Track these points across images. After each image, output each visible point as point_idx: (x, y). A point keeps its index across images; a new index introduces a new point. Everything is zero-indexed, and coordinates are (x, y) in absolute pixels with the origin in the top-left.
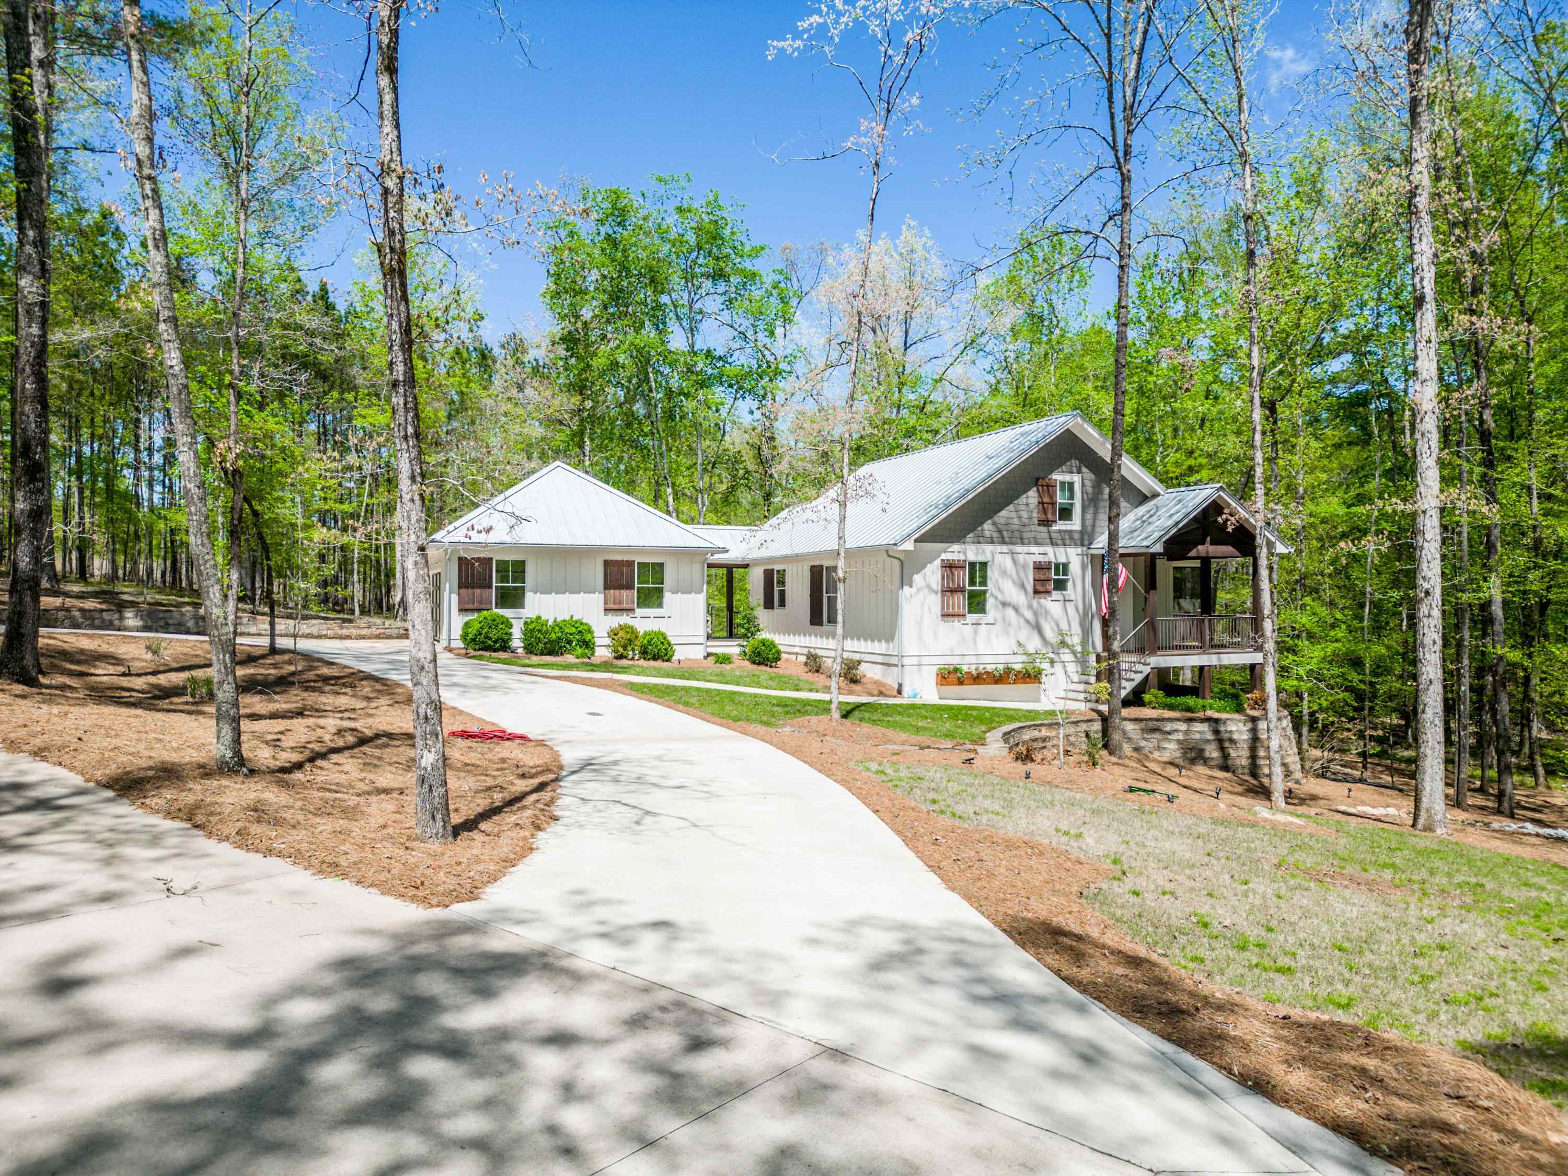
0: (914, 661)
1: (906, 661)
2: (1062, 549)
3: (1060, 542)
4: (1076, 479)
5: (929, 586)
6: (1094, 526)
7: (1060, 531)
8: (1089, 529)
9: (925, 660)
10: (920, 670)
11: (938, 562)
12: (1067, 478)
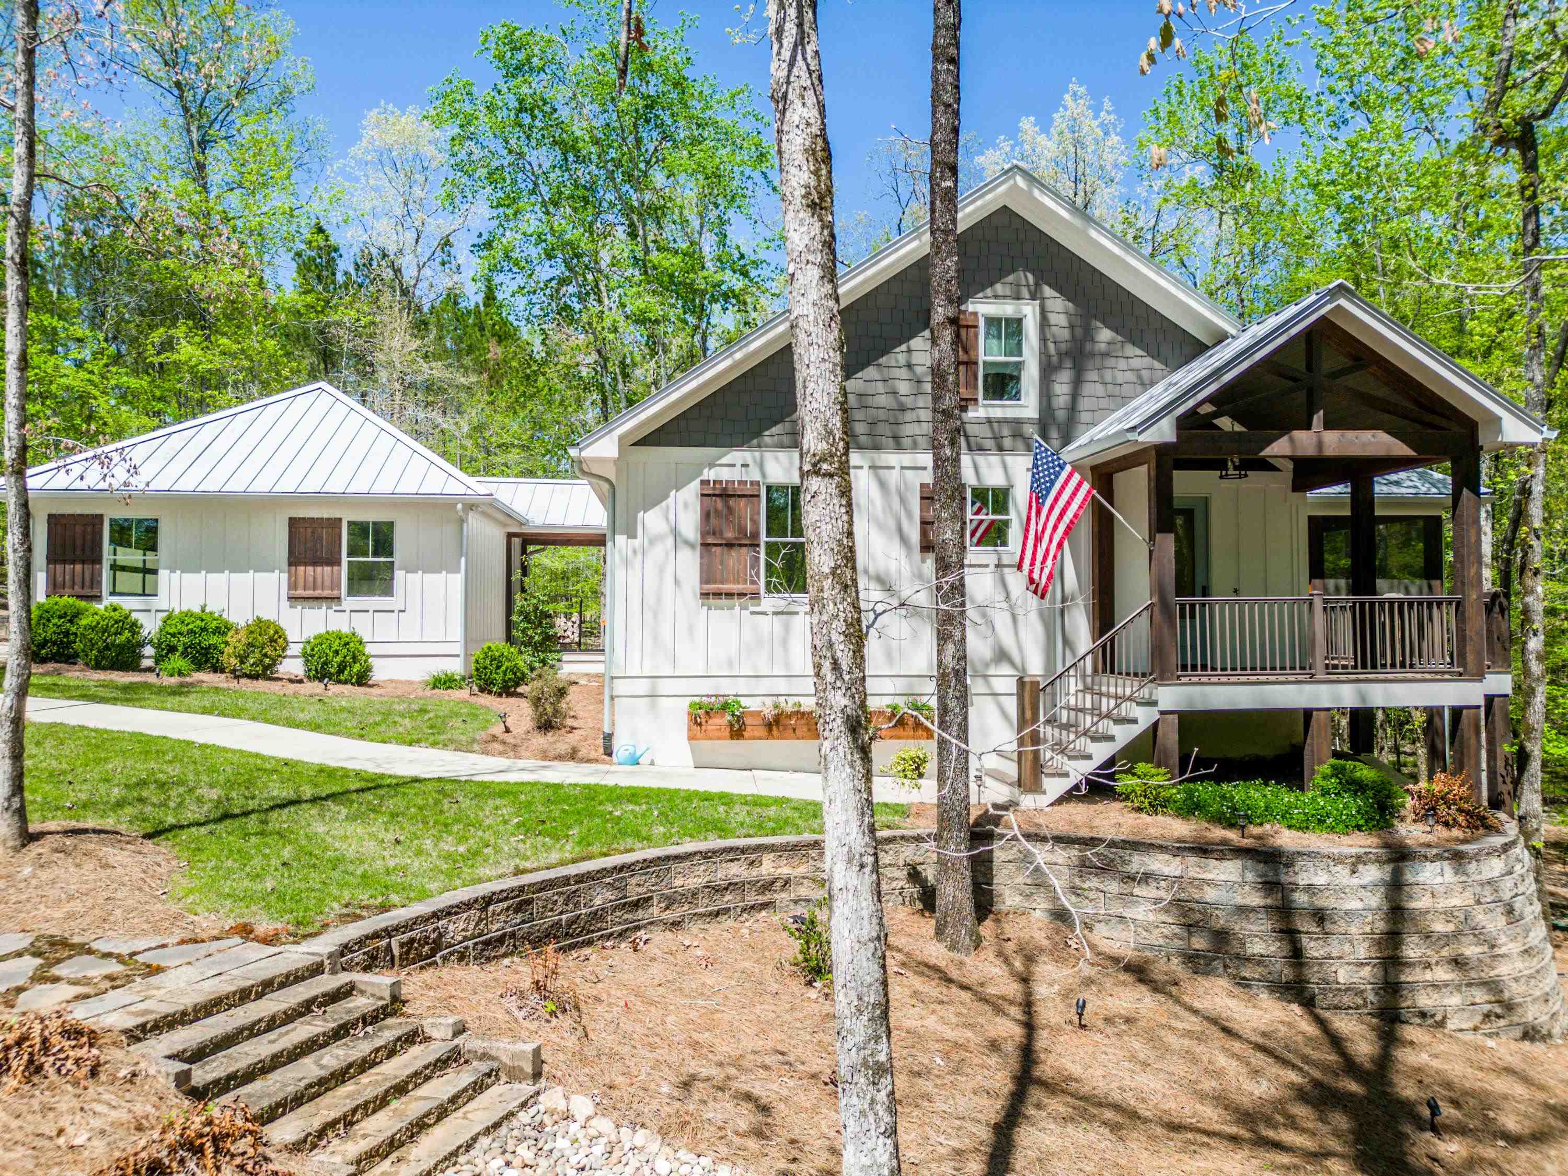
0: (642, 687)
1: (621, 687)
2: (994, 459)
3: (989, 443)
4: (1029, 312)
5: (675, 533)
6: (1073, 408)
7: (989, 421)
8: (1061, 415)
9: (665, 687)
10: (653, 706)
11: (694, 486)
12: (1007, 309)
